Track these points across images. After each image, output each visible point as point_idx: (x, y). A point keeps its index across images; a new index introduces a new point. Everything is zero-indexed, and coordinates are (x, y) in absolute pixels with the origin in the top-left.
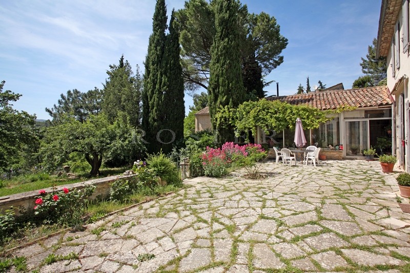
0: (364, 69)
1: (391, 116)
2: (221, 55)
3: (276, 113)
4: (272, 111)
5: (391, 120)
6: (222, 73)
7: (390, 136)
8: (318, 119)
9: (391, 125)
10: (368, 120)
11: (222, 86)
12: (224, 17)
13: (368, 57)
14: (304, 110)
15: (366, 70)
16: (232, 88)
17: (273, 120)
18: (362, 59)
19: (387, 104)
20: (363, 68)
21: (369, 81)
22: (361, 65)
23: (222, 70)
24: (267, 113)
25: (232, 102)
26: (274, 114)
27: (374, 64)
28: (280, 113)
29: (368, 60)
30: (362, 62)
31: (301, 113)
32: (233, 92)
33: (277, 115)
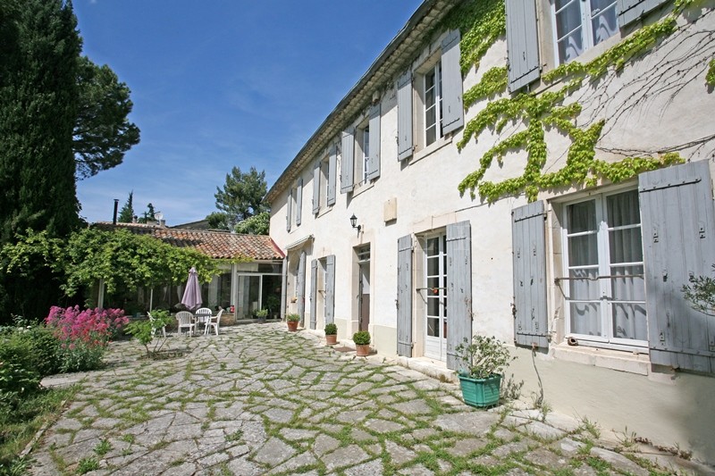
0: (219, 204)
1: (281, 272)
2: (34, 121)
3: (150, 256)
4: (143, 253)
5: (281, 277)
6: (33, 160)
7: (279, 294)
8: (209, 270)
9: (281, 282)
10: (261, 275)
11: (29, 186)
12: (52, 48)
13: (225, 188)
14: (192, 255)
15: (221, 205)
16: (56, 197)
17: (144, 268)
18: (218, 189)
19: (279, 258)
20: (218, 201)
21: (224, 221)
22: (216, 196)
23: (34, 155)
24: (133, 255)
25: (54, 224)
26: (147, 258)
27: (231, 199)
28: (157, 256)
29: (224, 192)
30: (217, 192)
31: (188, 259)
32: (57, 204)
33: (153, 260)
